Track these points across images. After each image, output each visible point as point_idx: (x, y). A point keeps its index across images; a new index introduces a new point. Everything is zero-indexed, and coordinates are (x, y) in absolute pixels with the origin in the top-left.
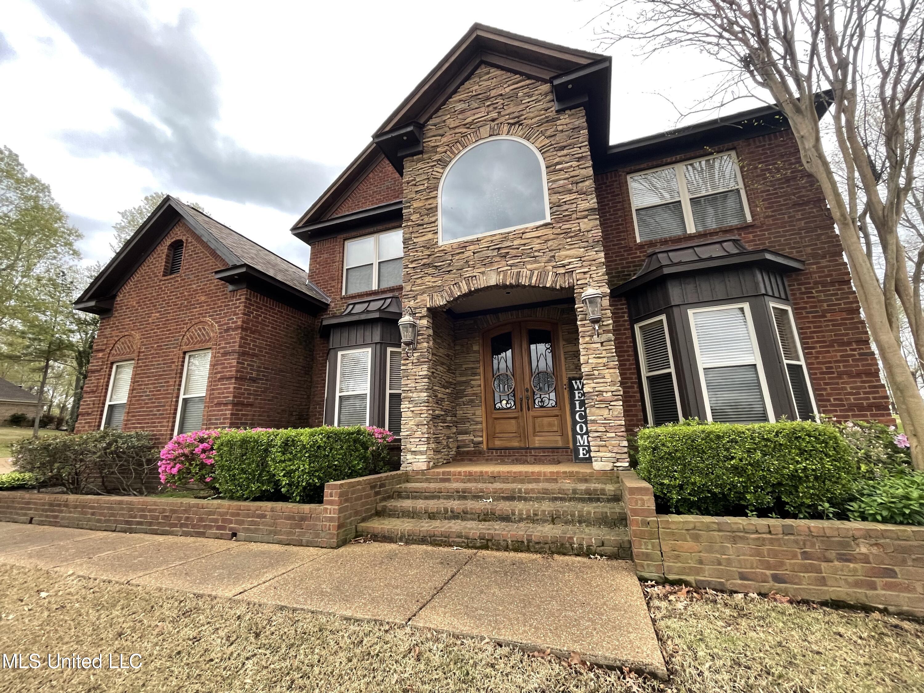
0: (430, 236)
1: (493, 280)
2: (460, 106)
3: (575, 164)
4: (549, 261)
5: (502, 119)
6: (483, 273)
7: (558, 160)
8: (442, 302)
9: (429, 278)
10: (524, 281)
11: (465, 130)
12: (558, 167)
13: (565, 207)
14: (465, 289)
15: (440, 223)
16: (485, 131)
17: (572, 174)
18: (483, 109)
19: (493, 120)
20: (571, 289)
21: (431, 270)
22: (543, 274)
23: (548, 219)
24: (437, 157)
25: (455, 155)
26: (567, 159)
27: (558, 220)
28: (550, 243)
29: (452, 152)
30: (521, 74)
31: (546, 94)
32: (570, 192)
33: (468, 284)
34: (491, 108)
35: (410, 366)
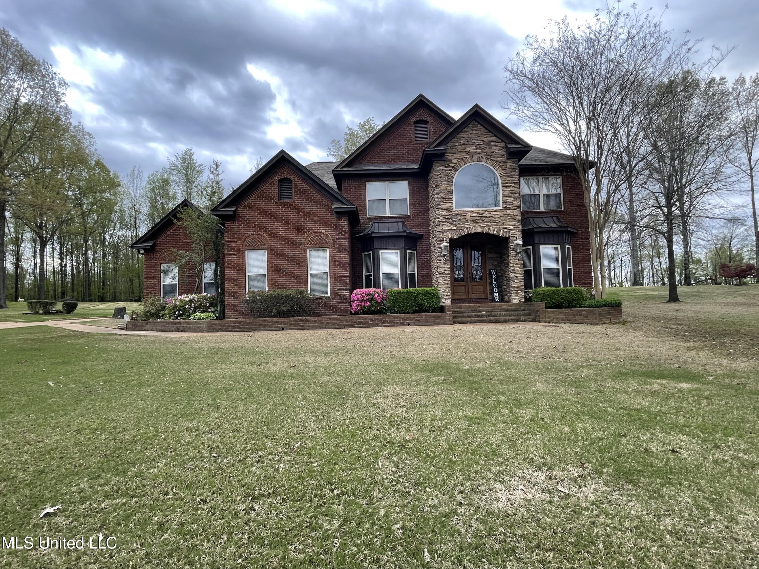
0: (449, 205)
1: (479, 230)
2: (463, 141)
3: (513, 185)
4: (501, 225)
5: (483, 154)
6: (474, 226)
7: (506, 182)
8: (456, 237)
9: (449, 225)
10: (491, 232)
11: (465, 154)
12: (507, 185)
13: (508, 203)
14: (466, 232)
15: (454, 199)
16: (475, 158)
17: (512, 189)
18: (474, 146)
19: (479, 153)
20: (509, 238)
21: (450, 222)
22: (499, 230)
23: (501, 208)
24: (452, 165)
25: (461, 166)
26: (510, 182)
27: (505, 209)
28: (502, 218)
29: (460, 165)
30: (493, 133)
31: (503, 148)
32: (510, 197)
33: (468, 230)
34: (478, 147)
35: (442, 264)
